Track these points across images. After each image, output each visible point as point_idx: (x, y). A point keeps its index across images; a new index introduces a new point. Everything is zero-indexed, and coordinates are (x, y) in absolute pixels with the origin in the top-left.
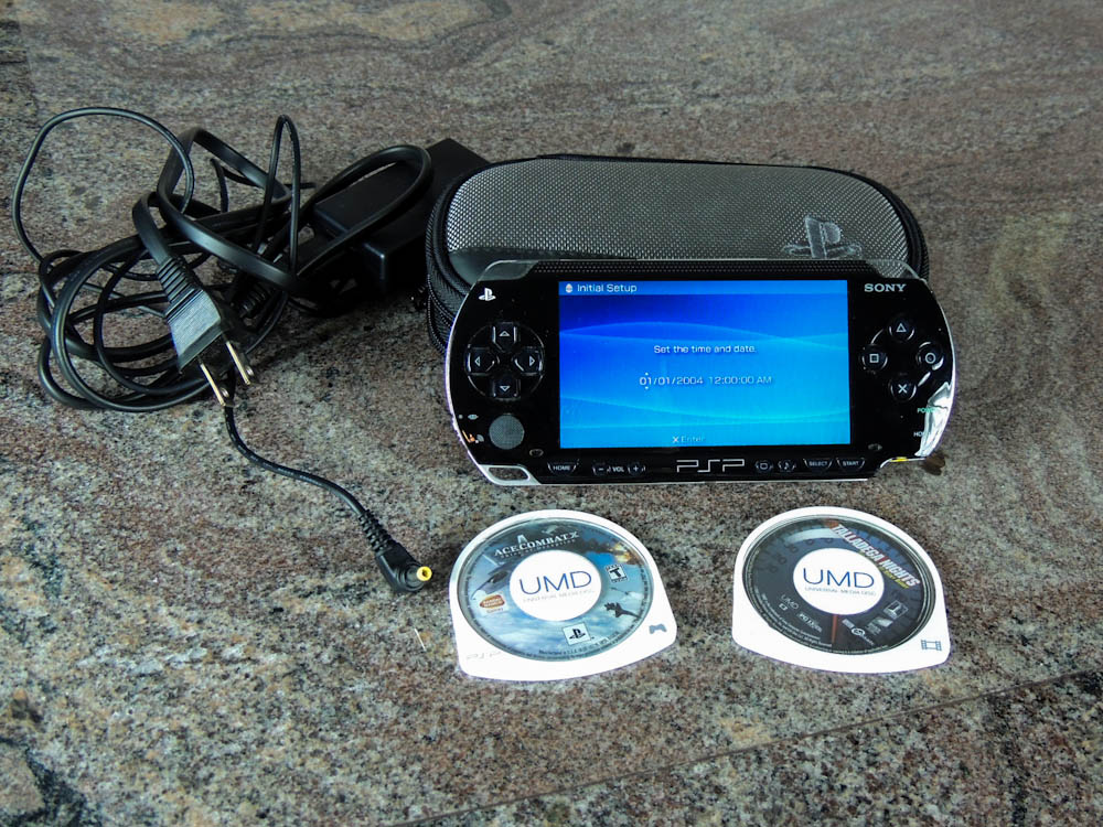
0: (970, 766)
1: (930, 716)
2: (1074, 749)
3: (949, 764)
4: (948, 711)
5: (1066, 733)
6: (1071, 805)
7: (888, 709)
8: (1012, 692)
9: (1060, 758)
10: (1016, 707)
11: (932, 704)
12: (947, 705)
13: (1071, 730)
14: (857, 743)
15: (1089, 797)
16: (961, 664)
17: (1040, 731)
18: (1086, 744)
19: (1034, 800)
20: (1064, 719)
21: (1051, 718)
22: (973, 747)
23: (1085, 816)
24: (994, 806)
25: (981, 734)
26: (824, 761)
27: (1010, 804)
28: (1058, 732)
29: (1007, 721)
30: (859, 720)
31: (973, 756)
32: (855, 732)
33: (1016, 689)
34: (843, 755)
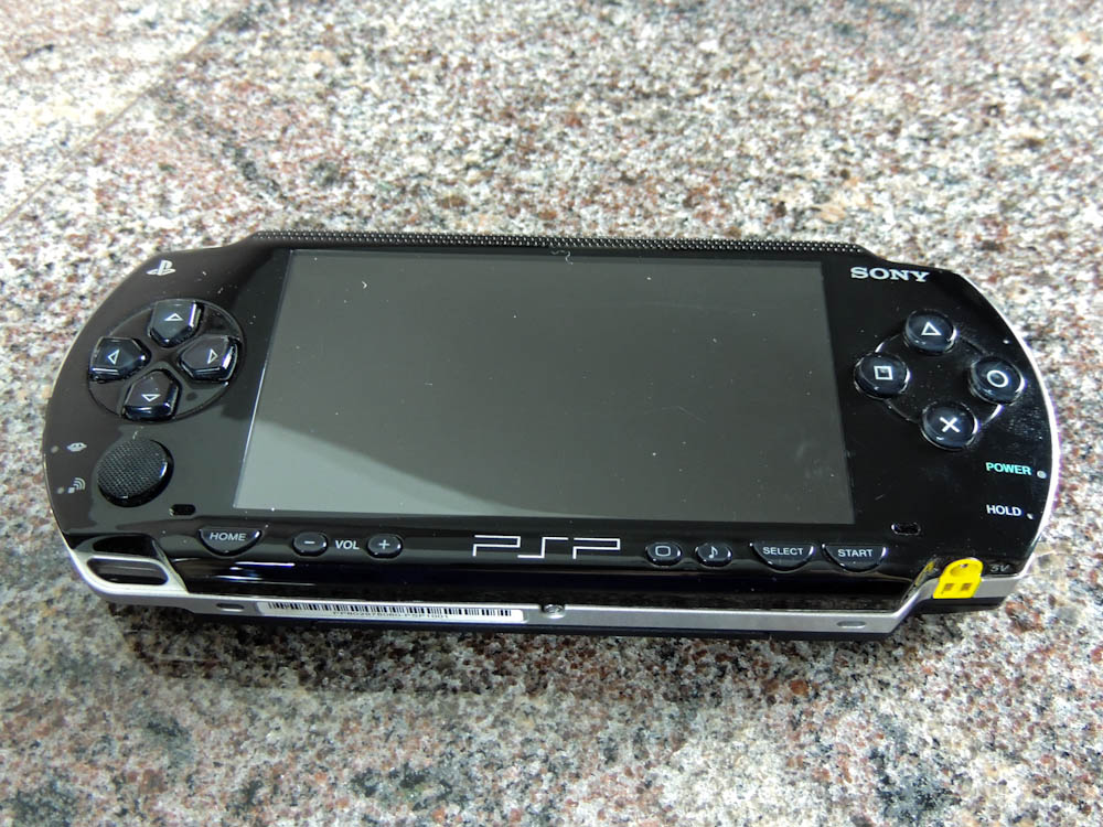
0: (169, 161)
1: (98, 146)
2: (263, 84)
3: (148, 173)
4: (114, 130)
5: (247, 77)
6: (293, 131)
7: (49, 167)
8: (170, 75)
9: (255, 100)
10: (181, 85)
11: (93, 135)
12: (110, 125)
13: (250, 71)
14: (35, 218)
15: (305, 114)
16: (101, 80)
17: (219, 90)
18: (271, 73)
19: (254, 150)
20: (237, 66)
21: (223, 73)
22: (162, 144)
23: (311, 132)
24: (219, 180)
25: (163, 127)
26: (11, 256)
27: (234, 168)
28: (238, 80)
29: (181, 101)
30: (23, 196)
31: (168, 152)
32: (26, 209)
33: (171, 70)
34: (28, 238)
